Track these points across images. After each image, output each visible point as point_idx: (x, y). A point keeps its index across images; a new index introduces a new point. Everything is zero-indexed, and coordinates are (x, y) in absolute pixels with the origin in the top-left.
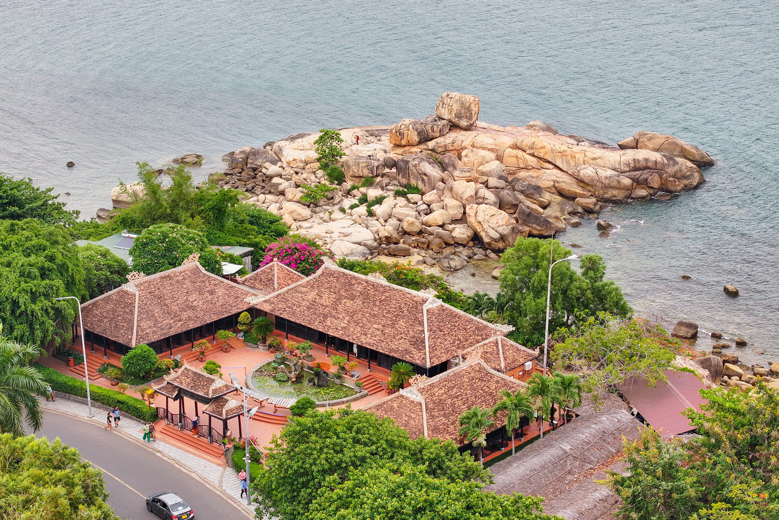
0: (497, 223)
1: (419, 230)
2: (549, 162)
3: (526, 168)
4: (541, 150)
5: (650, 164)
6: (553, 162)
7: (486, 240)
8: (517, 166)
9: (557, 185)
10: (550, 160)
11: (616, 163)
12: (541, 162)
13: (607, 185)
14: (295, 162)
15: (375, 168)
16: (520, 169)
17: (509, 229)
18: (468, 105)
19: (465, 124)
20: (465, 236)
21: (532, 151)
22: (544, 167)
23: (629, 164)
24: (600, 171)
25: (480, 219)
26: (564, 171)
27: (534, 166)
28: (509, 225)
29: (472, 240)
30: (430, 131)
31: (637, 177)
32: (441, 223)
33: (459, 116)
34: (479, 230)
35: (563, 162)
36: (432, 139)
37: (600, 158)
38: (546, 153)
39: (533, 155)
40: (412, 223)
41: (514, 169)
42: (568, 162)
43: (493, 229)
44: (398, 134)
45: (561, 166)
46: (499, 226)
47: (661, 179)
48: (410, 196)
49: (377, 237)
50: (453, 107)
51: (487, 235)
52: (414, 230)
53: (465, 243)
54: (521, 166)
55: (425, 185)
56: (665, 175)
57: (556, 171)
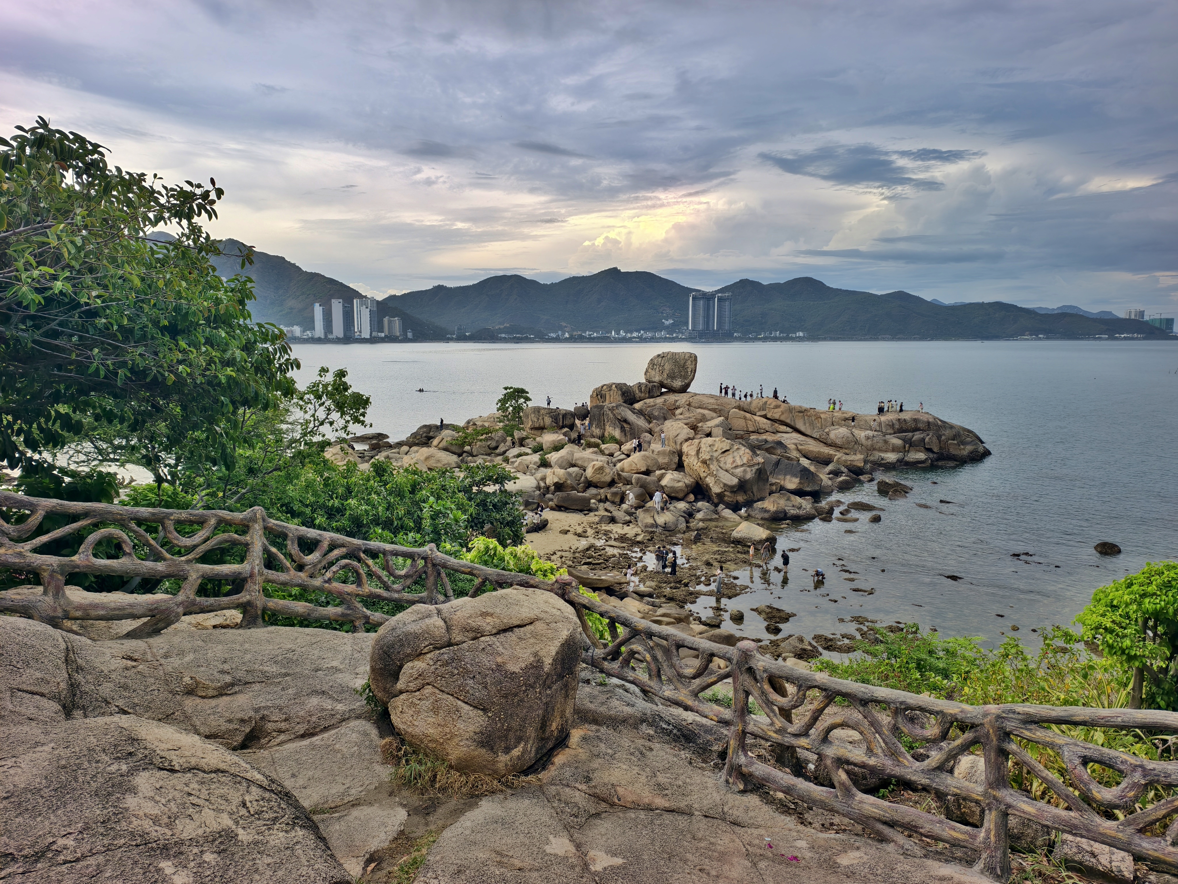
0: (734, 462)
1: (610, 479)
2: (787, 425)
3: (757, 432)
4: (776, 410)
6: (792, 424)
7: (716, 489)
8: (745, 429)
9: (800, 447)
10: (787, 421)
12: (777, 425)
13: (869, 447)
15: (561, 417)
16: (749, 432)
17: (754, 471)
19: (680, 384)
20: (680, 484)
21: (763, 413)
22: (780, 430)
23: (893, 424)
24: (856, 432)
25: (705, 456)
26: (807, 435)
27: (767, 429)
28: (753, 466)
29: (693, 490)
31: (908, 437)
32: (643, 469)
33: (672, 376)
34: (703, 475)
35: (805, 424)
38: (782, 413)
39: (765, 417)
41: (742, 433)
42: (811, 424)
43: (726, 471)
44: (599, 397)
45: (802, 429)
46: (736, 467)
47: (940, 442)
48: (603, 447)
49: (542, 484)
50: (665, 367)
51: (717, 481)
52: (603, 480)
53: (681, 495)
54: (750, 429)
55: (625, 434)
57: (795, 435)
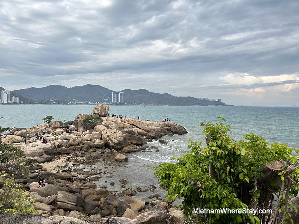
0: (117, 136)
1: (78, 143)
3: (126, 128)
5: (170, 125)
9: (139, 132)
11: (158, 125)
13: (157, 131)
17: (123, 138)
18: (104, 108)
19: (104, 114)
21: (128, 122)
23: (163, 125)
24: (153, 127)
26: (140, 128)
27: (129, 127)
31: (167, 128)
32: (89, 139)
33: (101, 112)
34: (108, 140)
44: (78, 118)
47: (175, 130)
48: (77, 133)
49: (53, 146)
50: (99, 109)
51: (112, 142)
52: (75, 143)
53: (101, 146)
55: (85, 129)
57: (137, 128)
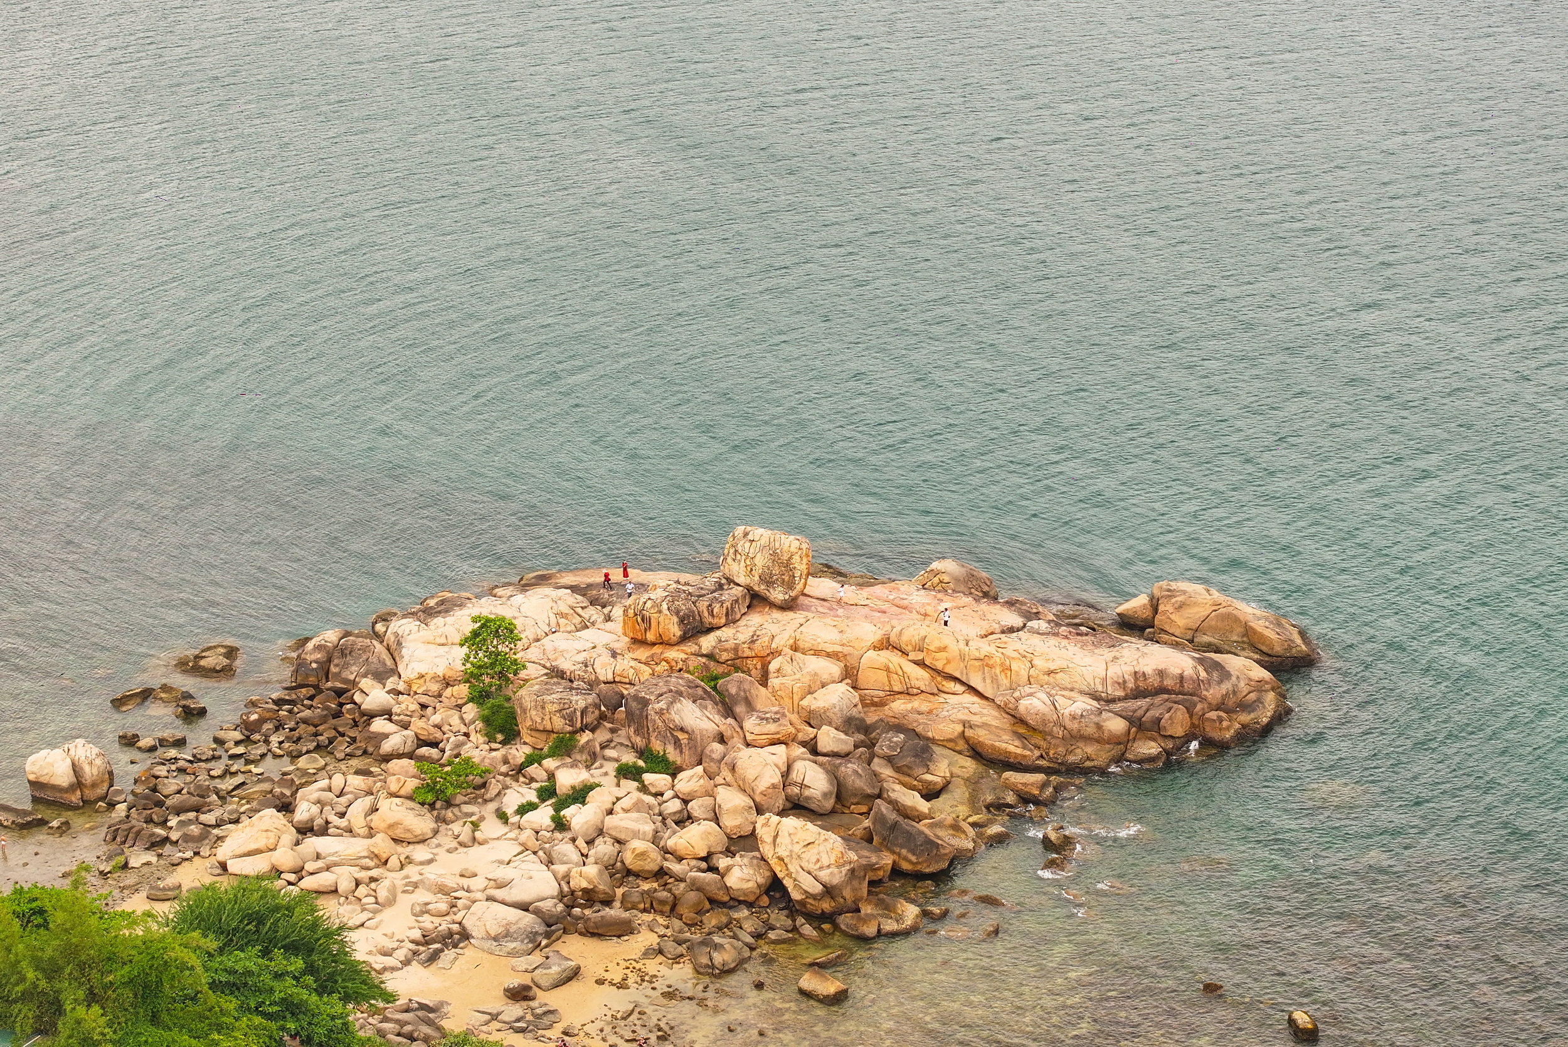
0: (818, 860)
1: (656, 868)
2: (956, 679)
3: (907, 693)
4: (939, 655)
5: (1168, 683)
6: (964, 680)
7: (796, 895)
8: (887, 688)
9: (969, 733)
10: (957, 675)
11: (1098, 681)
12: (939, 679)
13: (1074, 733)
14: (422, 680)
15: (579, 714)
16: (894, 693)
17: (844, 873)
18: (786, 557)
19: (781, 596)
20: (751, 885)
21: (919, 656)
22: (946, 690)
23: (1125, 682)
24: (1061, 701)
25: (782, 852)
26: (987, 698)
27: (923, 688)
28: (843, 865)
29: (767, 892)
30: (706, 614)
31: (1140, 713)
32: (703, 854)
33: (768, 580)
34: (780, 875)
35: (984, 679)
36: (711, 629)
37: (1062, 670)
38: (948, 662)
39: (921, 664)
40: (642, 855)
41: (882, 694)
42: (994, 679)
43: (809, 873)
44: (639, 619)
45: (980, 689)
46: (821, 868)
47: (1191, 716)
48: (648, 777)
49: (566, 889)
50: (757, 561)
51: (797, 886)
52: (647, 868)
53: (751, 898)
54: (896, 689)
55: (681, 752)
56: (1199, 707)
57: (970, 698)
